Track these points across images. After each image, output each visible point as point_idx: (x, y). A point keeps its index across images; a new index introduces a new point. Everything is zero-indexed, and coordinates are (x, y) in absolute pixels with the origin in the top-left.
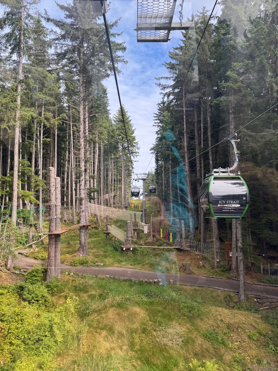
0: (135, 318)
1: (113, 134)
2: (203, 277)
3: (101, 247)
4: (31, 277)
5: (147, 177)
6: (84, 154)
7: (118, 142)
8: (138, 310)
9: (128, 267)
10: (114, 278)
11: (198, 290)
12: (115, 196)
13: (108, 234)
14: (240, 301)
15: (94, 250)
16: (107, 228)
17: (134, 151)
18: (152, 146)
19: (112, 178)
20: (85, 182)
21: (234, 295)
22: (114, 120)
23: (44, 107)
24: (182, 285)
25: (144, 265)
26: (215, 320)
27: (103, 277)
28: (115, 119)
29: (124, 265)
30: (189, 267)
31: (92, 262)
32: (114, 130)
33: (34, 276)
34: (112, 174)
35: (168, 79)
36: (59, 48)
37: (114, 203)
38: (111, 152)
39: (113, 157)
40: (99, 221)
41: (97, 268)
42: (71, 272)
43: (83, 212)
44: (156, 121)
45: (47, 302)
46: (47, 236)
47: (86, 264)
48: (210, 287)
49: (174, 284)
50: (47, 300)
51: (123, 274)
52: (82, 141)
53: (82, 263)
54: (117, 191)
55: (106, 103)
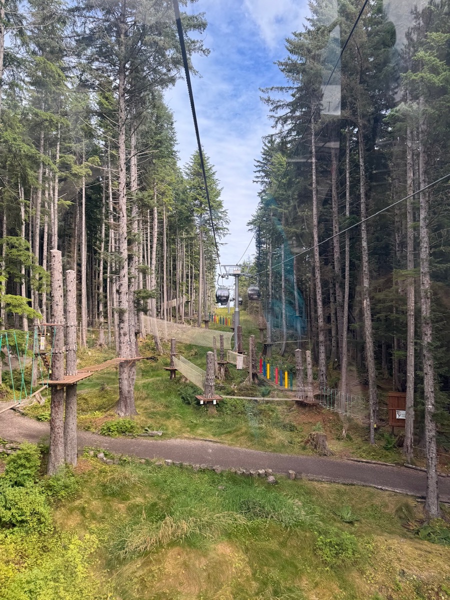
0: (223, 572)
1: (184, 197)
2: (350, 462)
3: (161, 395)
4: (15, 468)
5: (243, 271)
6: (128, 227)
7: (193, 210)
8: (228, 550)
9: (207, 439)
10: (181, 466)
11: (345, 493)
12: (187, 302)
13: (173, 371)
14: (429, 518)
15: (148, 403)
16: (172, 361)
17: (220, 227)
18: (251, 219)
19: (183, 272)
20: (129, 279)
21: (416, 503)
22: (186, 173)
23: (60, 144)
24: (312, 480)
25: (237, 436)
26: (390, 572)
27: (161, 463)
28: (187, 171)
29: (201, 435)
30: (323, 441)
31: (143, 428)
32: (186, 191)
33: (22, 465)
34: (183, 266)
35: (284, 90)
36: (79, 24)
37: (186, 314)
38: (181, 228)
39: (184, 236)
40: (160, 347)
41: (150, 441)
42: (99, 451)
43: (125, 335)
44: (258, 174)
45: (42, 525)
46: (46, 388)
47: (130, 432)
48: (367, 486)
49: (295, 479)
50: (43, 519)
51: (199, 455)
52: (123, 202)
53: (123, 431)
54: (191, 294)
55: (171, 139)
